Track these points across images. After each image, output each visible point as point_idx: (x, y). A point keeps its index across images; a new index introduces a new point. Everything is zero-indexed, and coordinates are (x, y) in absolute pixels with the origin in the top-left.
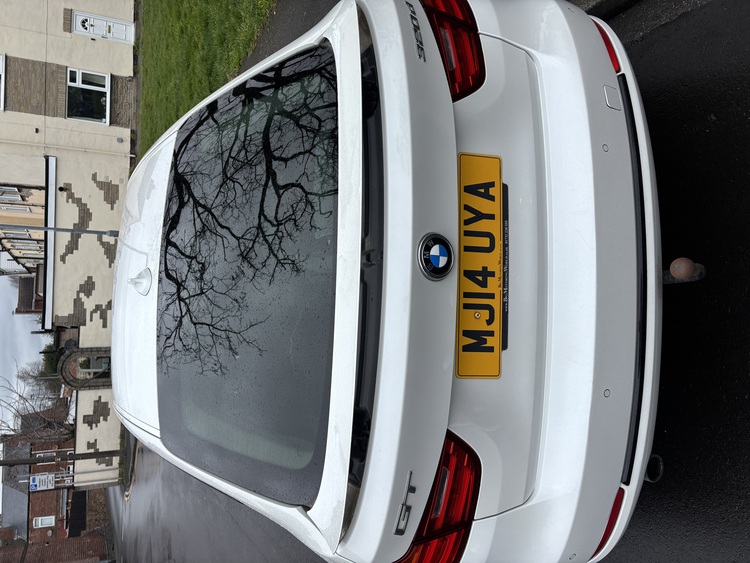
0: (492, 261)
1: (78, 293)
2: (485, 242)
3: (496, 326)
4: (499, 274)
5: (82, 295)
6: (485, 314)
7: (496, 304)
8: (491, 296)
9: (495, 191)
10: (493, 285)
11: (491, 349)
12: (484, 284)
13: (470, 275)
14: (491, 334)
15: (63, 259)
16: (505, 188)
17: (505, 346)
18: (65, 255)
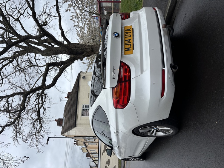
0: (131, 38)
1: (106, 164)
2: (129, 36)
3: (132, 47)
4: (132, 39)
5: (107, 165)
6: (130, 45)
7: (132, 44)
8: (131, 43)
9: (131, 30)
10: (131, 41)
11: (131, 50)
12: (129, 41)
13: (126, 40)
14: (131, 48)
15: (102, 154)
16: (133, 29)
17: (134, 49)
18: (103, 153)
